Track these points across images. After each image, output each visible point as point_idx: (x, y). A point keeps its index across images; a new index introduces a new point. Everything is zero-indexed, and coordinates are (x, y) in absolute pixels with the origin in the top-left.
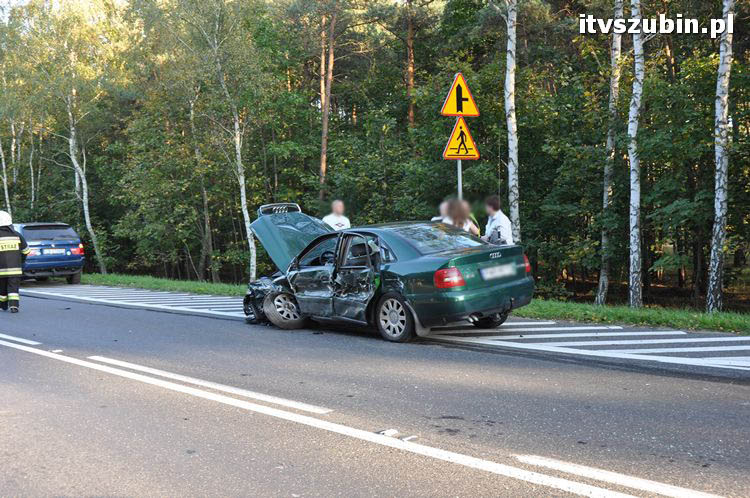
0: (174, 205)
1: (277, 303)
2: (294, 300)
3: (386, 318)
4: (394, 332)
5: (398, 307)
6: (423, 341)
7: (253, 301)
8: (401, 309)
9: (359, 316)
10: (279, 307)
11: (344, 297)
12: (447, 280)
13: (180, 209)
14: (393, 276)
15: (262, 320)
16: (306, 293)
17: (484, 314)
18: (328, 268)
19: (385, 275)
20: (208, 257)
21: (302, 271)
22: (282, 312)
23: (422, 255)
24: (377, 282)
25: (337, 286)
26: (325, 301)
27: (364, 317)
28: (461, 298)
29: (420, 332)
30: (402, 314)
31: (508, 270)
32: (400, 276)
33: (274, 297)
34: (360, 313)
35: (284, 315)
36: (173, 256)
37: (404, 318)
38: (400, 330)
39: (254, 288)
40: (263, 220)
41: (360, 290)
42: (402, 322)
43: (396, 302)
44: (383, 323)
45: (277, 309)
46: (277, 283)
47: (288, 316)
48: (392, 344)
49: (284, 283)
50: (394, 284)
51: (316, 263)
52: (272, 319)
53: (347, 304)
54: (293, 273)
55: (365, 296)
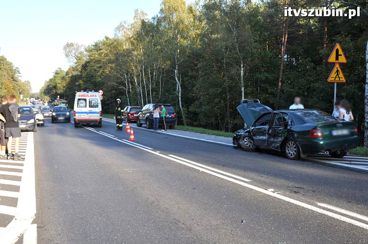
0: (215, 99)
1: (245, 140)
2: (253, 139)
3: (289, 149)
4: (292, 155)
5: (294, 145)
6: (303, 160)
7: (236, 139)
8: (295, 145)
9: (277, 148)
10: (246, 142)
11: (272, 139)
12: (315, 134)
13: (217, 100)
14: (292, 131)
15: (239, 147)
16: (257, 137)
17: (332, 150)
18: (267, 127)
19: (290, 131)
20: (227, 122)
21: (257, 127)
22: (247, 144)
23: (306, 123)
24: (286, 133)
25: (269, 134)
26: (264, 140)
27: (279, 148)
28: (322, 143)
29: (302, 156)
30: (295, 148)
31: (345, 132)
32: (295, 132)
33: (244, 137)
34: (278, 146)
35: (248, 145)
36: (213, 120)
37: (296, 149)
38: (294, 154)
39: (237, 133)
40: (243, 106)
41: (279, 136)
42: (295, 151)
43: (293, 142)
44: (287, 151)
45: (245, 142)
46: (246, 132)
47: (250, 146)
48: (290, 160)
49: (249, 132)
50: (293, 135)
51: (263, 124)
52: (243, 146)
53: (273, 142)
54: (252, 128)
55: (280, 139)
